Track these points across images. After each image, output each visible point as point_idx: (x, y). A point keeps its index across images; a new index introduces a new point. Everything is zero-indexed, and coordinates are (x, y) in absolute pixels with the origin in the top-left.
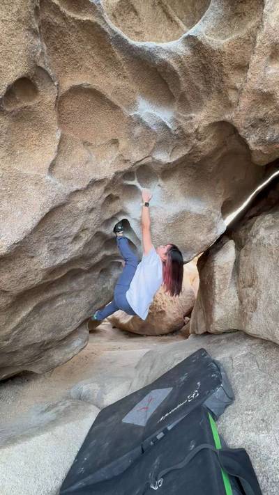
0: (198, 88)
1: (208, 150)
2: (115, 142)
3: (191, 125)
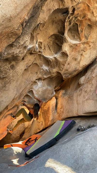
0: (55, 65)
1: (54, 76)
2: (37, 73)
3: (52, 71)
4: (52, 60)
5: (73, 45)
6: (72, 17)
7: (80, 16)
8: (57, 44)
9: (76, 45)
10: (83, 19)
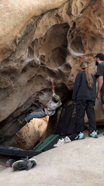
0: (59, 76)
1: (60, 87)
2: (42, 84)
3: (57, 82)
4: (57, 72)
5: (76, 57)
6: (74, 31)
7: (83, 30)
8: (61, 56)
9: (80, 57)
10: (86, 32)
